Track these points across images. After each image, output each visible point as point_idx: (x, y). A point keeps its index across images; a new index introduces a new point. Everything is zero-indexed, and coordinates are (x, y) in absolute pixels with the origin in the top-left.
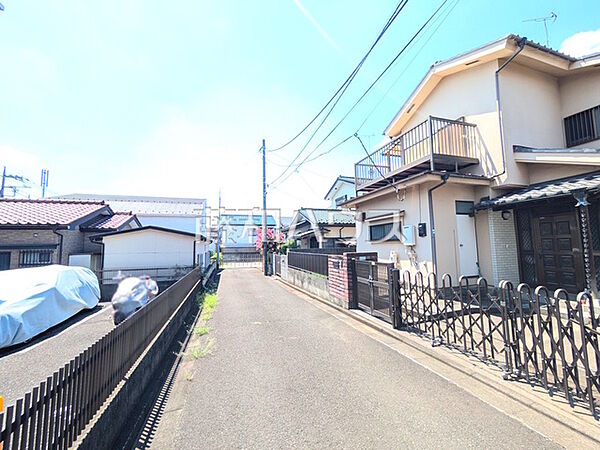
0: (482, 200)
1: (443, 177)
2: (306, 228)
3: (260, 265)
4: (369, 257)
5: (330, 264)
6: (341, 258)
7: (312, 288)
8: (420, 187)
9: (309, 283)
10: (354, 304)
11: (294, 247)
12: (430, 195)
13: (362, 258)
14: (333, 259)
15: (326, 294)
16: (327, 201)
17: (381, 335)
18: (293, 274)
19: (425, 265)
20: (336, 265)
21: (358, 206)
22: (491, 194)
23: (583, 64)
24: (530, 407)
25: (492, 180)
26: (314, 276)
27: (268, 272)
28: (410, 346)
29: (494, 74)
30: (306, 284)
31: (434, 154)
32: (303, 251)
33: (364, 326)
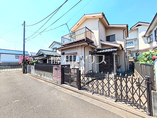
0: (94, 51)
1: (88, 44)
2: (42, 56)
3: (21, 69)
4: (68, 66)
5: (54, 69)
6: (58, 67)
7: (45, 77)
8: (82, 46)
9: (44, 76)
10: (63, 82)
11: (37, 63)
12: (84, 48)
13: (66, 66)
14: (55, 67)
15: (52, 79)
16: (50, 48)
17: (75, 93)
18: (37, 73)
19: (82, 68)
20: (56, 69)
21: (62, 50)
22: (96, 50)
23: (110, 26)
24: (127, 111)
25: (96, 47)
26: (46, 73)
27: (24, 72)
28: (86, 96)
29: (98, 21)
30: (42, 76)
31: (86, 37)
32: (41, 64)
33: (68, 90)
